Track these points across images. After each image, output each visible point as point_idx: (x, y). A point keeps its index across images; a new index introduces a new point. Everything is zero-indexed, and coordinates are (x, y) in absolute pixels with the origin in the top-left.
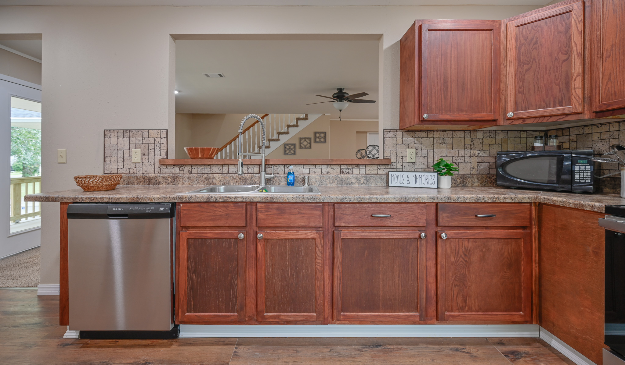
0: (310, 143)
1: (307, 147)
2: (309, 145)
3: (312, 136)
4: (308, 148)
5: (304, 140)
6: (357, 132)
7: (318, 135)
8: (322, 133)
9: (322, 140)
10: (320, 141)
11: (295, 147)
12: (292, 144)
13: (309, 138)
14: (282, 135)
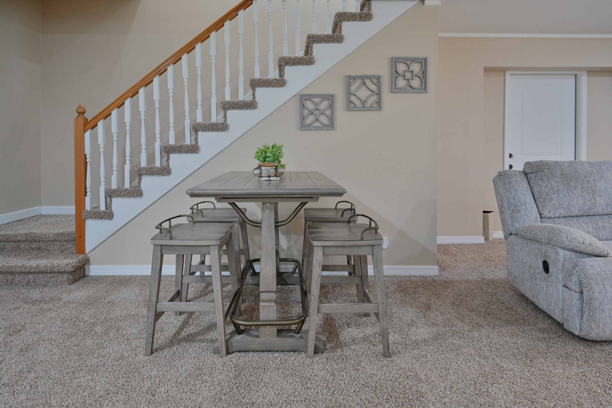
0: (379, 94)
1: (368, 104)
2: (374, 98)
3: (384, 72)
4: (370, 109)
5: (359, 82)
6: (487, 70)
7: (401, 68)
8: (416, 60)
9: (416, 83)
10: (410, 86)
11: (331, 106)
12: (324, 97)
13: (374, 77)
14: (293, 67)
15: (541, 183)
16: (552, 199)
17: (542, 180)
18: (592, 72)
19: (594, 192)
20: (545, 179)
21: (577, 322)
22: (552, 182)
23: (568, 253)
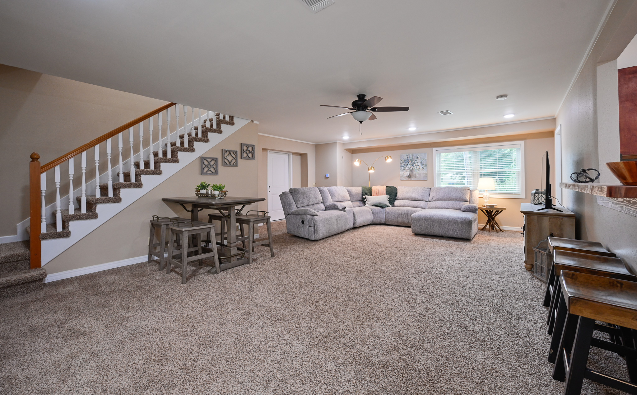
0: (237, 160)
1: (232, 163)
2: (234, 161)
3: (238, 149)
4: (233, 166)
5: (228, 153)
7: (245, 148)
8: (250, 146)
9: (250, 155)
10: (248, 157)
11: (216, 164)
12: (212, 159)
13: (234, 151)
14: (198, 143)
15: (296, 196)
16: (299, 201)
17: (296, 195)
18: (294, 154)
19: (309, 197)
20: (297, 194)
21: (313, 236)
22: (299, 195)
23: (309, 216)
